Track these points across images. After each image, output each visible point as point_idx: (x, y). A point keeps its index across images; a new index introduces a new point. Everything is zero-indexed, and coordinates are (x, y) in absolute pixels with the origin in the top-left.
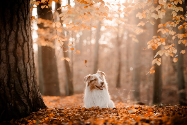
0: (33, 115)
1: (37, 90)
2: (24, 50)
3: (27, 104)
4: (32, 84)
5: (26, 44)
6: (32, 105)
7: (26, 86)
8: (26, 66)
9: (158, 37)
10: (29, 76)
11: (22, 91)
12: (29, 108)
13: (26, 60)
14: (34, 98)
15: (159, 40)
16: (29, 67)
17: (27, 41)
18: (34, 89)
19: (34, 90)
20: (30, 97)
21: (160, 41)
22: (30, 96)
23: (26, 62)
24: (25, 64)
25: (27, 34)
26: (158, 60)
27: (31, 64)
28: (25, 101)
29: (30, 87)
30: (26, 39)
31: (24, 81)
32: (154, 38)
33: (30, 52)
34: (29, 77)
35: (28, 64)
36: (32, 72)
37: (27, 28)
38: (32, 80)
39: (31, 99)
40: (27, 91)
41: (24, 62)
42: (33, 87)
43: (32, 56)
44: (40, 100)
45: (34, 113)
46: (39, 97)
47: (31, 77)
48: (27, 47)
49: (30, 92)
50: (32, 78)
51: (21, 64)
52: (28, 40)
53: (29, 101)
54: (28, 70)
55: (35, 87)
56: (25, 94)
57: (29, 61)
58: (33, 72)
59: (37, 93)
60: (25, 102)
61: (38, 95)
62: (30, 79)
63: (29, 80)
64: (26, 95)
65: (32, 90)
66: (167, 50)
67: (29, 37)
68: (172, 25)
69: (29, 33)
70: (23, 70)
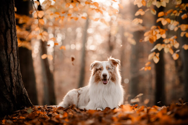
0: (18, 113)
1: (22, 85)
2: (7, 38)
3: (10, 101)
4: (16, 78)
5: (9, 32)
6: (16, 102)
7: (9, 80)
8: (9, 57)
9: (157, 28)
10: (12, 68)
11: (5, 86)
12: (12, 105)
13: (9, 50)
14: (18, 94)
15: (158, 31)
16: (12, 58)
17: (10, 28)
18: (18, 83)
19: (18, 85)
20: (13, 94)
21: (160, 33)
22: (13, 91)
23: (9, 52)
24: (8, 54)
25: (11, 19)
26: (155, 55)
27: (15, 55)
28: (8, 97)
29: (14, 81)
30: (9, 25)
31: (7, 74)
32: (153, 29)
33: (14, 41)
34: (13, 70)
35: (11, 55)
36: (15, 64)
37: (10, 13)
38: (15, 73)
39: (15, 96)
40: (11, 86)
41: (6, 52)
42: (17, 82)
43: (15, 46)
44: (25, 97)
45: (18, 111)
46: (24, 93)
47: (14, 70)
48: (10, 35)
49: (14, 87)
50: (16, 72)
51: (3, 54)
52: (11, 26)
53: (12, 97)
54: (11, 61)
55: (19, 82)
56: (8, 89)
57: (13, 52)
58: (17, 65)
59: (22, 89)
60: (7, 99)
61: (23, 91)
62: (14, 72)
63: (12, 73)
64: (9, 91)
65: (16, 85)
66: (167, 44)
67: (12, 23)
68: (175, 14)
69: (13, 18)
70: (5, 62)
